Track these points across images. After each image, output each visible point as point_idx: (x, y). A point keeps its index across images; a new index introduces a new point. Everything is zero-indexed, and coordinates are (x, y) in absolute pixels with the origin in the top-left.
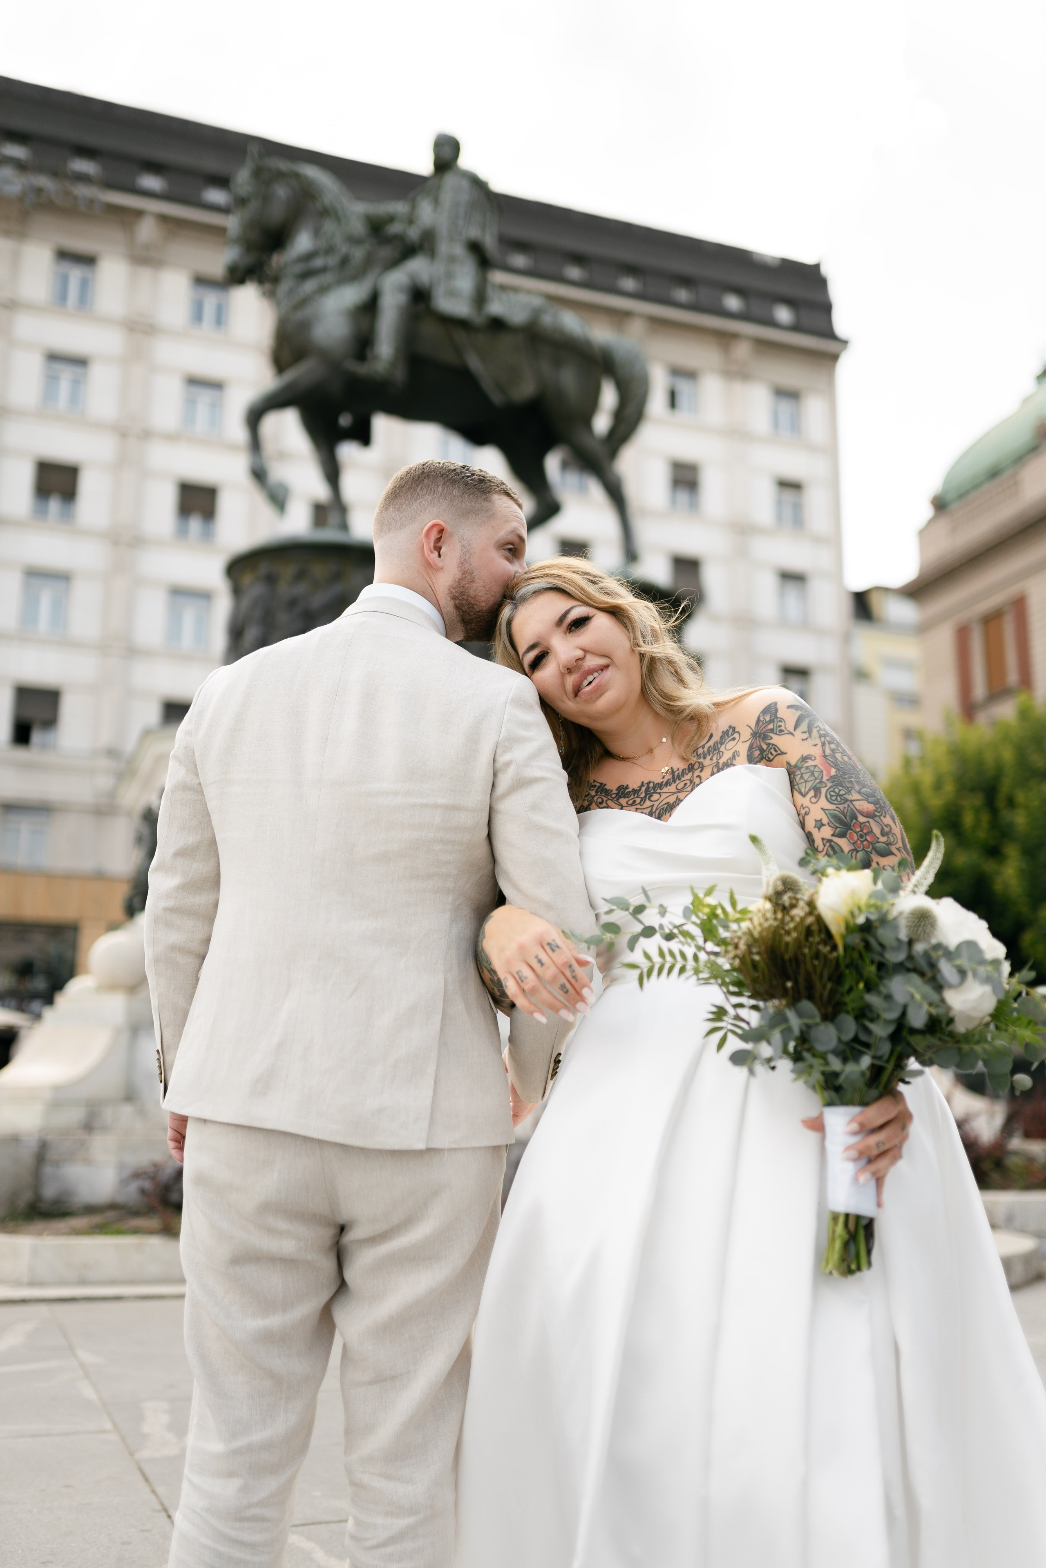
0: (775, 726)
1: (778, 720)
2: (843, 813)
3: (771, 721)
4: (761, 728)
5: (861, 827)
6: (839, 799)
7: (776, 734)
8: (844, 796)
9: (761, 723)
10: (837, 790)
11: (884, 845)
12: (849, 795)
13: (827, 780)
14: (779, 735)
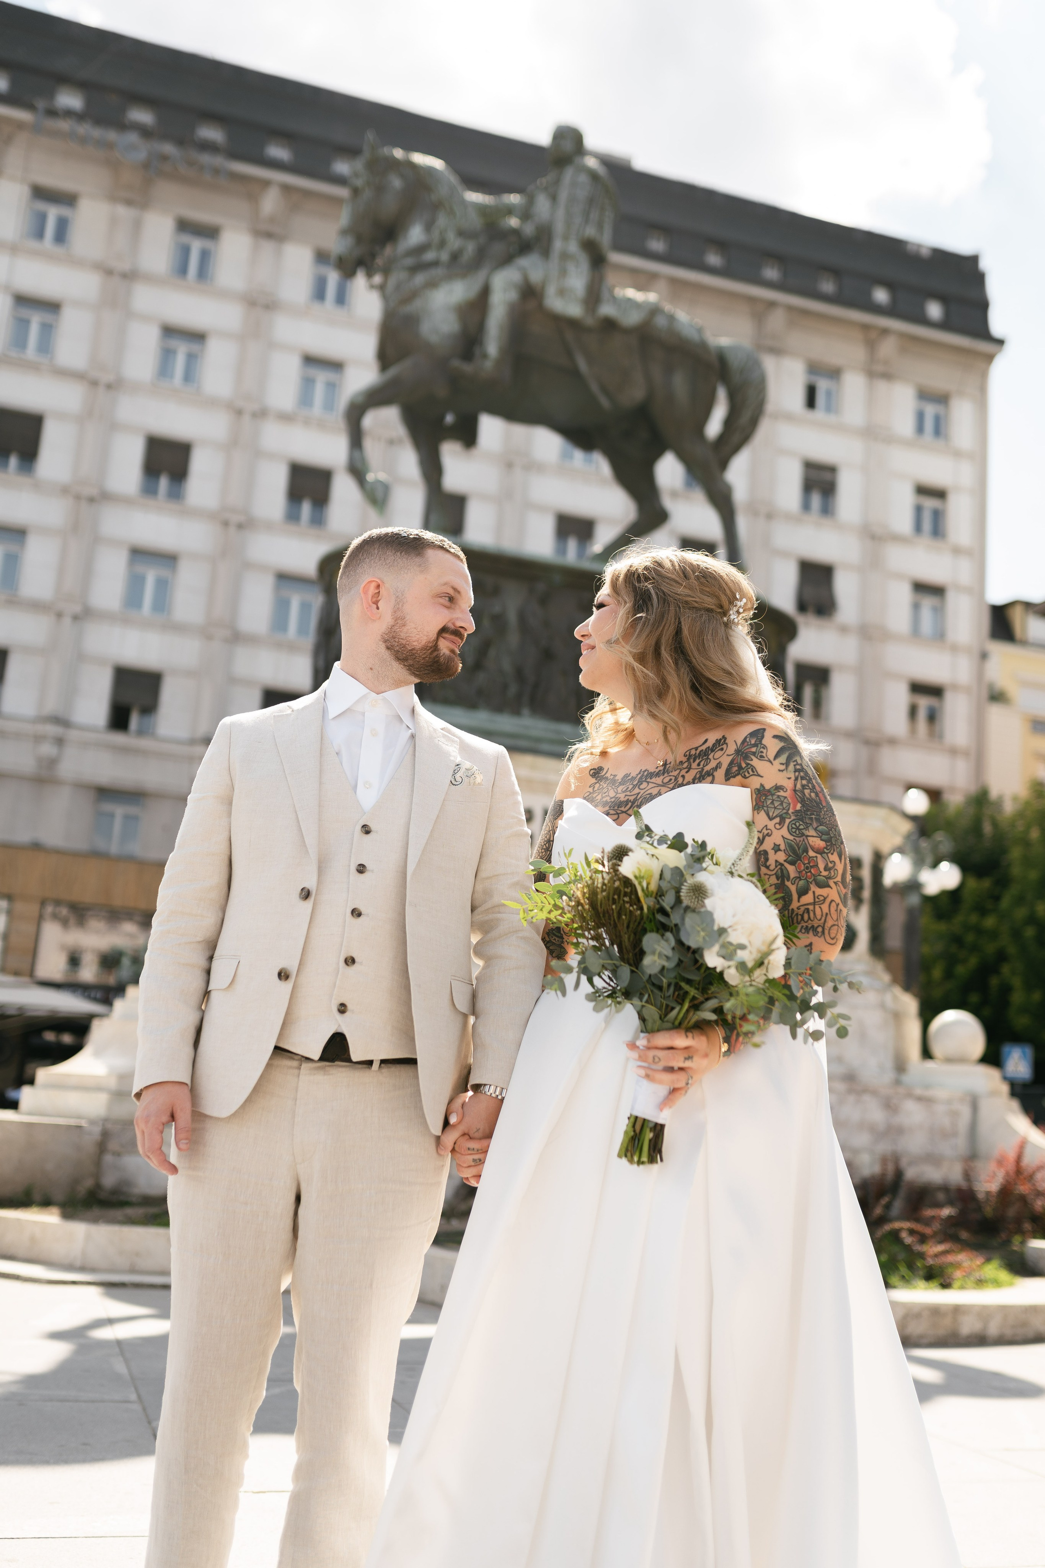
0: (758, 750)
1: (762, 746)
2: (798, 845)
3: (755, 745)
4: (745, 748)
5: (809, 860)
6: (797, 832)
7: (757, 758)
8: (803, 831)
9: (746, 744)
10: (798, 824)
11: (824, 878)
12: (806, 830)
13: (792, 813)
14: (759, 759)
